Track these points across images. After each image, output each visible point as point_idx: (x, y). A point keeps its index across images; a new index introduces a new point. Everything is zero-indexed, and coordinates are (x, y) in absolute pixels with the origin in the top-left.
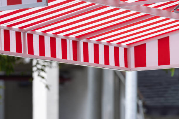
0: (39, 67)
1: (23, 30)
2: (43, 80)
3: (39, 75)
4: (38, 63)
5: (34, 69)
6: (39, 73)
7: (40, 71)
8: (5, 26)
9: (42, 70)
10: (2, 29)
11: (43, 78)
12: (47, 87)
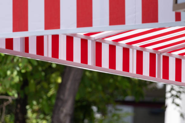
0: (174, 93)
1: (159, 51)
2: (178, 108)
3: (173, 102)
4: (172, 89)
5: (168, 95)
6: (174, 100)
7: (175, 97)
8: (138, 46)
9: (177, 97)
10: (135, 49)
11: (178, 105)
12: (182, 115)
